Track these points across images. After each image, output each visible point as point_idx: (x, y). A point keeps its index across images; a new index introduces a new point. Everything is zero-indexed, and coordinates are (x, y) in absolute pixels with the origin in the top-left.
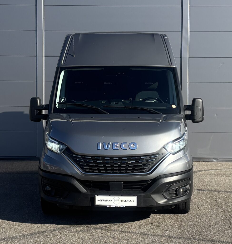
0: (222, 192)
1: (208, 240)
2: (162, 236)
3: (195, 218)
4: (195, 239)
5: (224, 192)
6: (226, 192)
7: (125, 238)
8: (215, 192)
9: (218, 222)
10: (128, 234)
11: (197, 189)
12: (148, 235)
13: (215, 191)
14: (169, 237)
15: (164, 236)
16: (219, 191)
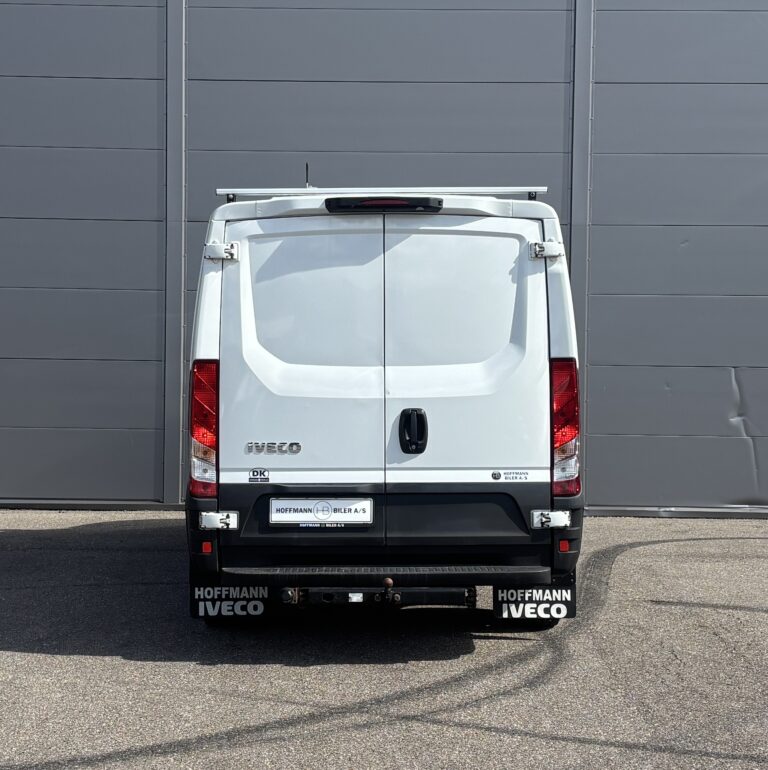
0: (724, 607)
1: (746, 757)
2: (606, 743)
3: (681, 688)
4: (707, 754)
5: (728, 607)
6: (735, 608)
7: (503, 751)
8: (706, 609)
9: (750, 701)
10: (506, 738)
11: (649, 598)
12: (564, 739)
13: (704, 605)
14: (628, 746)
15: (612, 744)
16: (715, 607)
